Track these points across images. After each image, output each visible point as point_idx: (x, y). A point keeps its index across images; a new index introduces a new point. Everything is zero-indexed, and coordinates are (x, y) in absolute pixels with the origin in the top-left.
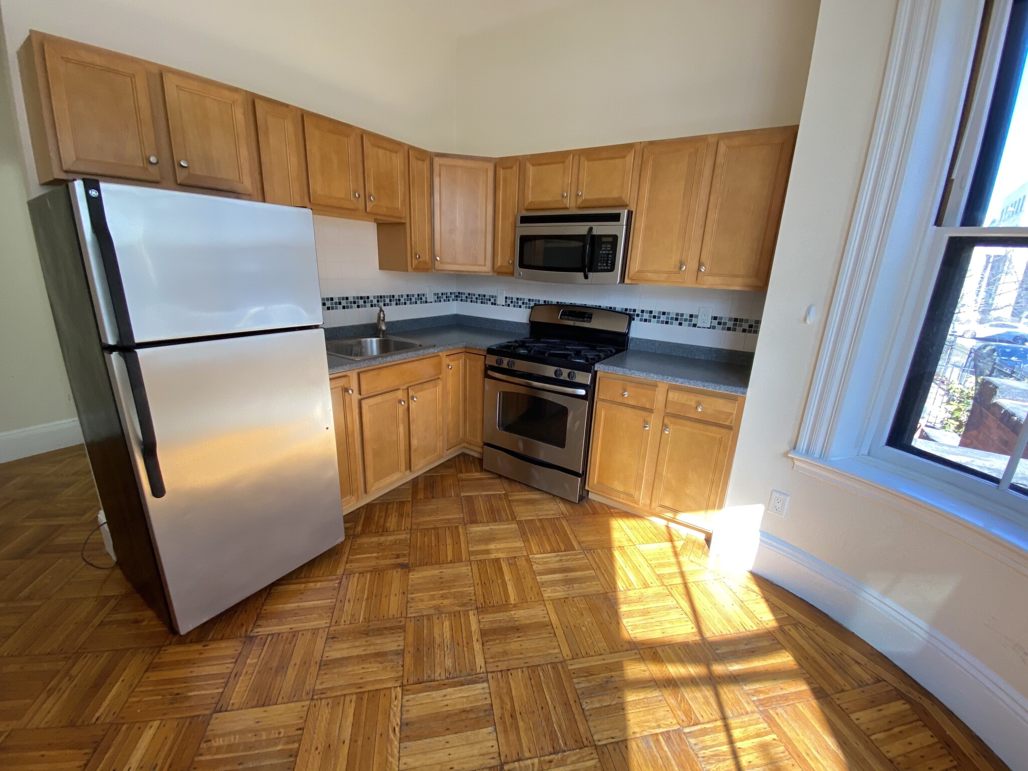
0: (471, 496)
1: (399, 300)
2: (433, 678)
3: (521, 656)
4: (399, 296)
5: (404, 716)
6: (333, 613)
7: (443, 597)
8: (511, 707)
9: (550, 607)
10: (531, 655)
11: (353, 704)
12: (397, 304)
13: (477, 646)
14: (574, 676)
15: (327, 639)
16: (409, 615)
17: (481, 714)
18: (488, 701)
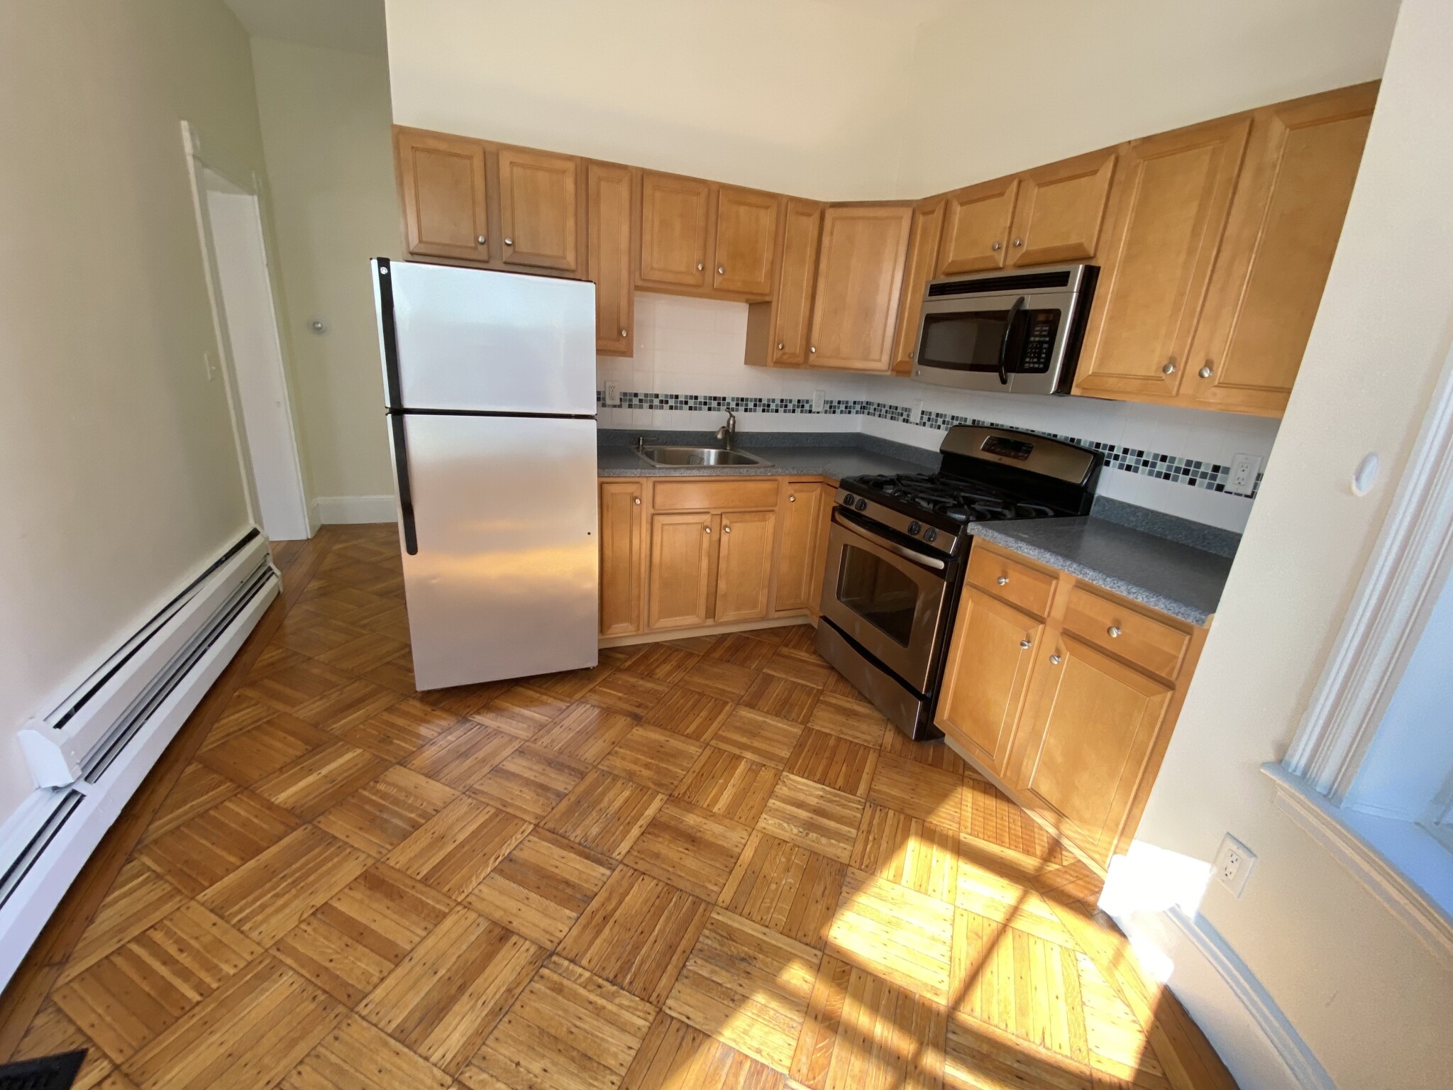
0: (773, 676)
1: (769, 406)
2: (567, 835)
3: (671, 869)
4: (769, 400)
5: (514, 852)
6: (540, 730)
7: (647, 766)
8: (613, 909)
9: (755, 840)
10: (682, 874)
11: (487, 816)
12: (764, 411)
13: (635, 831)
14: (709, 926)
15: (517, 750)
16: (600, 766)
17: (579, 896)
18: (596, 890)
